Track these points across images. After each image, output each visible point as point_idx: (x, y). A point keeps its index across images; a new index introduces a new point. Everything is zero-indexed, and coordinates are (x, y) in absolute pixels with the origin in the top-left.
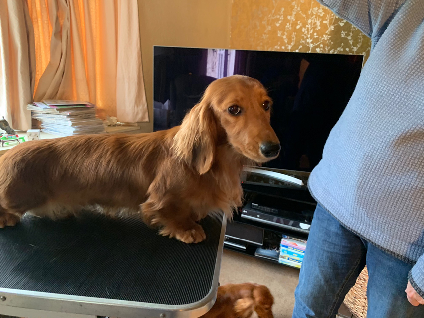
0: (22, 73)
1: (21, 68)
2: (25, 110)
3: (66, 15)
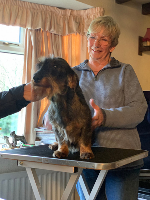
0: (34, 110)
1: (34, 107)
2: (33, 131)
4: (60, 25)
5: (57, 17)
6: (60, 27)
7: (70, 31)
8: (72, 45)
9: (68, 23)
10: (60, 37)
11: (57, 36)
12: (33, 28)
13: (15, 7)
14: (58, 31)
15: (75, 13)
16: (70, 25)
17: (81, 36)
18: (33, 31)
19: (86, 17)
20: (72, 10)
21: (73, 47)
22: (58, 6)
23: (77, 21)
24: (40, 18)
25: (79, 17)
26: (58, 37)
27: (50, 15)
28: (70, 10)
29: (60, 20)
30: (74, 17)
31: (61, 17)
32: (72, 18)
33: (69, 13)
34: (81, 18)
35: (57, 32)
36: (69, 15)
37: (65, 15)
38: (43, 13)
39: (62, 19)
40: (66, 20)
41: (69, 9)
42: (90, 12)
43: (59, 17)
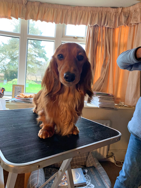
3: (109, 58)
4: (112, 21)
5: (110, 15)
6: (112, 22)
7: (120, 24)
8: (122, 35)
9: (119, 18)
10: (112, 29)
11: (110, 29)
12: (92, 25)
13: (80, 11)
15: (125, 10)
17: (130, 27)
18: (92, 27)
19: (134, 11)
20: (123, 8)
21: (122, 36)
22: (112, 6)
23: (126, 16)
24: (97, 17)
25: (128, 12)
27: (105, 14)
32: (123, 14)
33: (120, 10)
34: (130, 13)
35: (109, 26)
36: (120, 12)
37: (117, 12)
38: (100, 13)
39: (114, 16)
40: (117, 16)
41: (121, 7)
42: (137, 6)
43: (112, 15)
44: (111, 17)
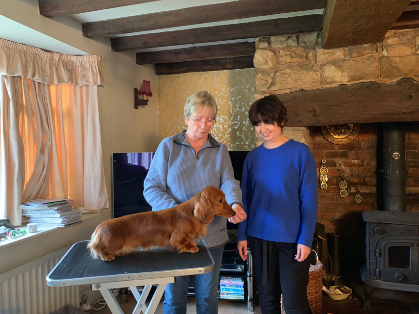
0: (17, 182)
1: (17, 178)
2: (18, 209)
3: (49, 137)
4: (46, 72)
5: (41, 62)
6: (46, 74)
7: (60, 80)
8: (62, 97)
9: (57, 69)
10: (46, 86)
11: (42, 85)
12: (9, 75)
14: (44, 80)
15: (65, 58)
16: (59, 73)
17: (73, 87)
18: (9, 78)
19: (79, 65)
20: (61, 54)
22: (42, 48)
23: (68, 69)
24: (19, 61)
25: (70, 63)
26: (44, 87)
27: (33, 58)
28: (59, 54)
29: (45, 65)
30: (63, 62)
31: (46, 62)
32: (61, 64)
33: (57, 57)
34: (72, 66)
35: (42, 81)
36: (57, 59)
37: (51, 60)
38: (23, 54)
39: (48, 64)
40: (53, 66)
41: (57, 53)
42: (85, 59)
43: (43, 62)
44: (43, 65)
